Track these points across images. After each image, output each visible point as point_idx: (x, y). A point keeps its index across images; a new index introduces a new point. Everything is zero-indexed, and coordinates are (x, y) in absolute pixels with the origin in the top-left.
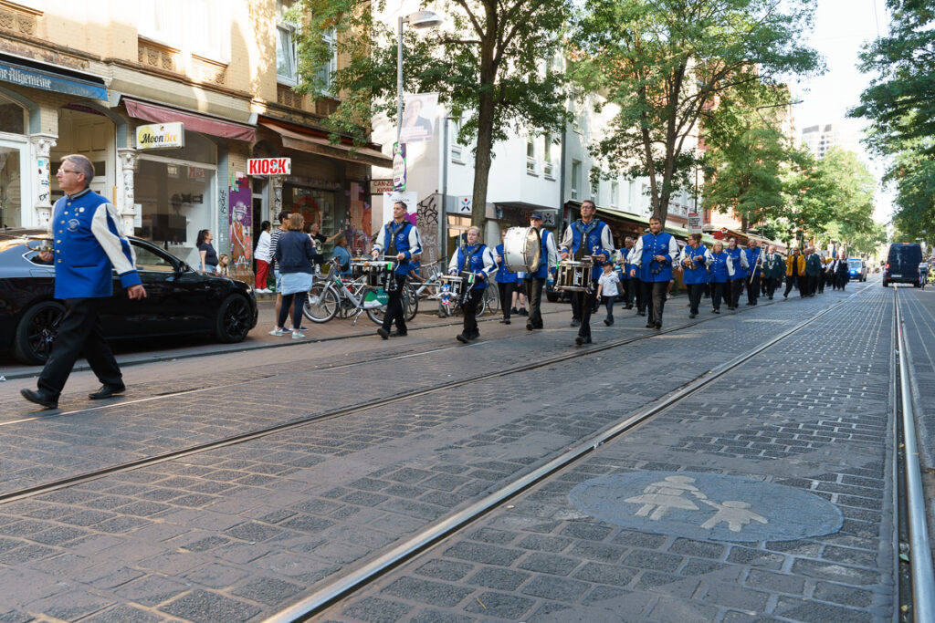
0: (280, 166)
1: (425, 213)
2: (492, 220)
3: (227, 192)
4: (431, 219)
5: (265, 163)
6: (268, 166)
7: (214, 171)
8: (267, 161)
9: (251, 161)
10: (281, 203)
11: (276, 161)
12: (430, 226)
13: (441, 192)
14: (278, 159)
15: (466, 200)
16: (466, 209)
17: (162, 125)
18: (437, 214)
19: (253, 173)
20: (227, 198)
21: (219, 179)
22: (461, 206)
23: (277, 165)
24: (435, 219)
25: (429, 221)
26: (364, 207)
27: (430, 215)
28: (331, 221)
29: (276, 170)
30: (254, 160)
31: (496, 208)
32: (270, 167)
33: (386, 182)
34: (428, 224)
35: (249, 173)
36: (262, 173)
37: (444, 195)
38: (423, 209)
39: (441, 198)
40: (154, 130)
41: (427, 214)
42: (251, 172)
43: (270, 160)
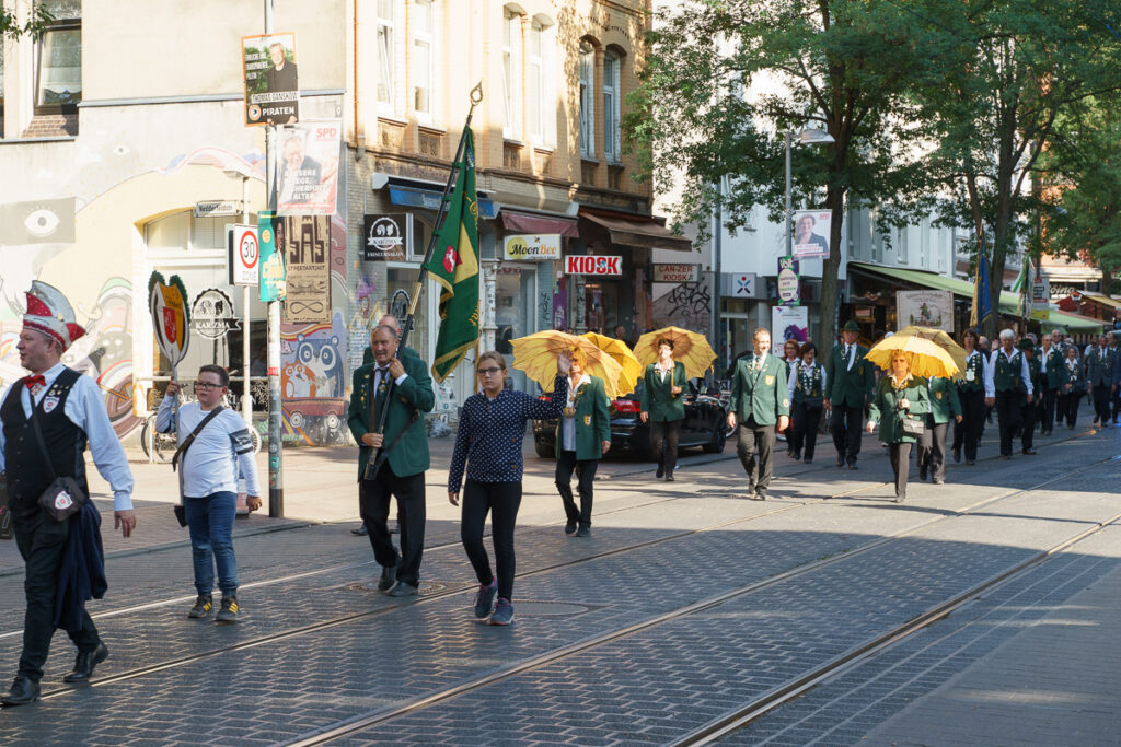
0: (609, 265)
1: (691, 298)
2: (762, 301)
3: (550, 295)
4: (700, 306)
5: (590, 261)
6: (593, 264)
7: (533, 272)
8: (593, 260)
9: (571, 259)
10: (584, 302)
11: (604, 259)
12: (699, 315)
13: (713, 269)
14: (606, 257)
15: (744, 279)
16: (744, 291)
17: (537, 236)
18: (709, 299)
19: (573, 272)
20: (550, 303)
21: (539, 280)
22: (736, 287)
23: (606, 265)
24: (706, 306)
25: (698, 308)
26: (647, 297)
27: (699, 300)
28: (614, 319)
29: (604, 270)
30: (574, 257)
31: (768, 283)
32: (597, 266)
33: (677, 267)
34: (696, 312)
35: (567, 271)
36: (585, 273)
37: (718, 273)
38: (689, 293)
39: (713, 275)
40: (528, 241)
41: (694, 299)
42: (570, 271)
43: (596, 257)
